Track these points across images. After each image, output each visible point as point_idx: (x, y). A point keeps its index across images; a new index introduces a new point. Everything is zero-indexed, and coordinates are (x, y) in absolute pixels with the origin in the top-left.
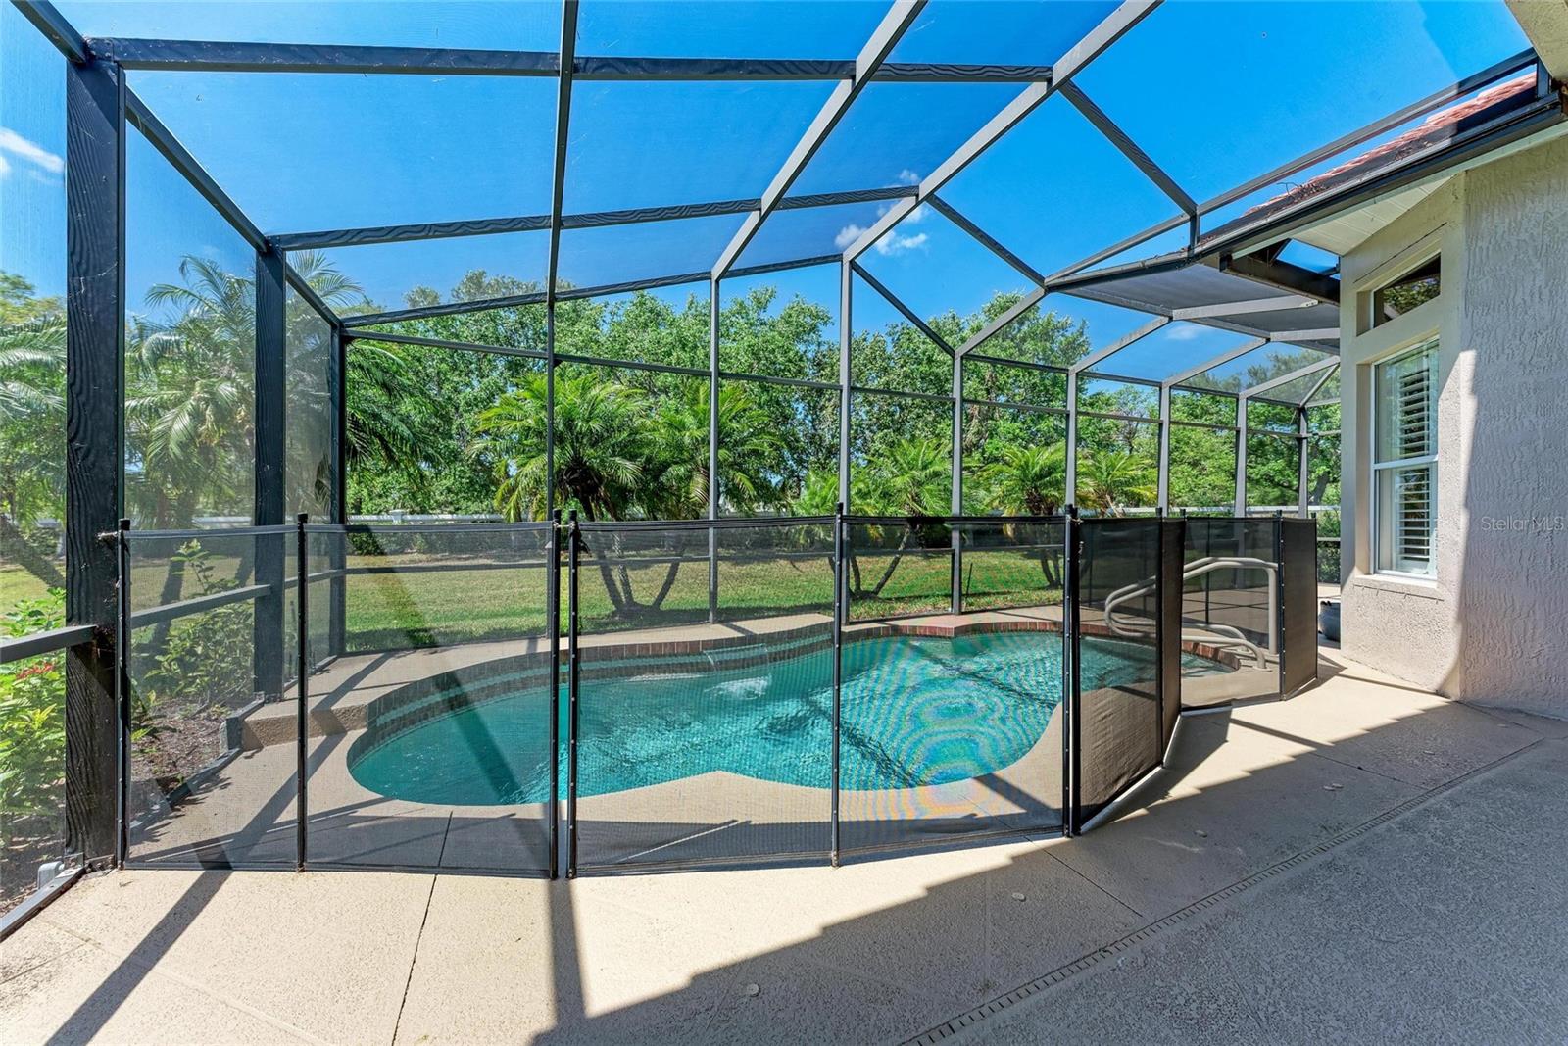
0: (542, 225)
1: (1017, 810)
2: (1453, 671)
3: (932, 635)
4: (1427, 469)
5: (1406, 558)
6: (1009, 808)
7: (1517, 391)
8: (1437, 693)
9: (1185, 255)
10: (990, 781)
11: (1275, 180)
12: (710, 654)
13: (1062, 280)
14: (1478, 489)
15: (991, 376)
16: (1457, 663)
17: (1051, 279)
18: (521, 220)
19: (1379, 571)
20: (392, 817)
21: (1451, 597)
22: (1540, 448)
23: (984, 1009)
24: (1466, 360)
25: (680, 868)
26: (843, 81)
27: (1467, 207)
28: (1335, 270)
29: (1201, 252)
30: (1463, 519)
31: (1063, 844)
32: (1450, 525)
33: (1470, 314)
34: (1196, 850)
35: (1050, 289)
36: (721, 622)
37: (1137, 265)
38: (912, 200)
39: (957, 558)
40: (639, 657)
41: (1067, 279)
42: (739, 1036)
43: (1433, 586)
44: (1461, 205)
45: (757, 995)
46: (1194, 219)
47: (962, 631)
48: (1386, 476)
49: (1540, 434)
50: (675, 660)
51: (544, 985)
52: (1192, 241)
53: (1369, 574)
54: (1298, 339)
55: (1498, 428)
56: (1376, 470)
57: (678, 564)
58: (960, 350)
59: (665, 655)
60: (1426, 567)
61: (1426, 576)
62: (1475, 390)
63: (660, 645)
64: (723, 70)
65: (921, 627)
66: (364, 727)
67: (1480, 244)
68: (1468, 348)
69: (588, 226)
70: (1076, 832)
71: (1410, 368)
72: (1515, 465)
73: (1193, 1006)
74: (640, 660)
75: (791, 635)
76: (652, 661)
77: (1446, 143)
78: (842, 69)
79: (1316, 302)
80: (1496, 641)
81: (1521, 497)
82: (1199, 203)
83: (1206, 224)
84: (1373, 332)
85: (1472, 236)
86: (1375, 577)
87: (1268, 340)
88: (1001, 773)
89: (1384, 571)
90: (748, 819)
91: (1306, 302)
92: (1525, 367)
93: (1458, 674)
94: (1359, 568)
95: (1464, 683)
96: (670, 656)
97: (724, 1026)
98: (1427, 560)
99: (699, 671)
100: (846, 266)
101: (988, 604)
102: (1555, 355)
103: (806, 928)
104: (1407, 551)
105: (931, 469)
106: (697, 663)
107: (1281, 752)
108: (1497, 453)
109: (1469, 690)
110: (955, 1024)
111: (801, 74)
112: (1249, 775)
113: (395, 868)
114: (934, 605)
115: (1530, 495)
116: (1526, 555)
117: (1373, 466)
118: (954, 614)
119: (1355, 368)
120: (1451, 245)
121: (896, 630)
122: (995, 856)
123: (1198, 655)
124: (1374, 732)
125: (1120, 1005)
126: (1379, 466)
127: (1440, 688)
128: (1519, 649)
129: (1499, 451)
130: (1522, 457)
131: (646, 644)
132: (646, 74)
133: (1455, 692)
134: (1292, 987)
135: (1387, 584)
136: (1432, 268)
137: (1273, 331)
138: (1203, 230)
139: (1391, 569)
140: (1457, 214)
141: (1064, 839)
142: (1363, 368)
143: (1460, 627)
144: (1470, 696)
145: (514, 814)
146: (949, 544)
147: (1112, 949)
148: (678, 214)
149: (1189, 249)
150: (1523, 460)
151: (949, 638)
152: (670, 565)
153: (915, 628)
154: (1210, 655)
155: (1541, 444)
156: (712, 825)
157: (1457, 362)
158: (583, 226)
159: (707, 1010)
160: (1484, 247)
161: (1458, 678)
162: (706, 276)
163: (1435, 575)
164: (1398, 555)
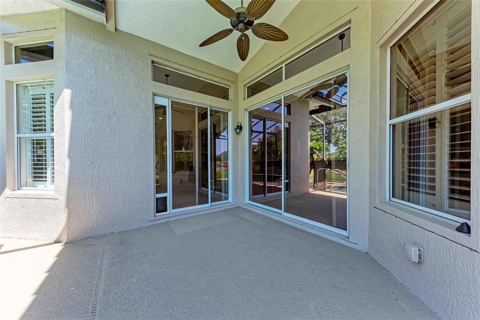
2: (63, 230)
4: (44, 140)
5: (34, 181)
7: (86, 112)
14: (73, 150)
16: (65, 227)
19: (20, 188)
21: (63, 198)
22: (94, 136)
24: (66, 95)
27: (66, 26)
30: (67, 163)
33: (68, 73)
43: (52, 193)
44: (64, 23)
49: (94, 130)
53: (15, 190)
55: (80, 125)
56: (18, 138)
60: (45, 184)
61: (45, 189)
62: (71, 107)
67: (71, 45)
68: (68, 88)
72: (86, 141)
80: (80, 212)
81: (88, 154)
85: (68, 40)
86: (19, 192)
89: (23, 188)
92: (88, 104)
93: (66, 231)
94: (9, 188)
95: (68, 234)
98: (46, 181)
102: (97, 102)
104: (35, 177)
108: (79, 135)
109: (70, 236)
115: (91, 153)
116: (90, 176)
117: (16, 135)
119: (4, 81)
126: (19, 135)
127: (59, 239)
128: (88, 213)
129: (80, 135)
130: (88, 138)
133: (65, 239)
135: (26, 195)
139: (27, 186)
140: (62, 26)
142: (9, 83)
144: (71, 238)
150: (89, 139)
155: (94, 134)
157: (63, 93)
160: (73, 47)
163: (52, 187)
164: (30, 180)
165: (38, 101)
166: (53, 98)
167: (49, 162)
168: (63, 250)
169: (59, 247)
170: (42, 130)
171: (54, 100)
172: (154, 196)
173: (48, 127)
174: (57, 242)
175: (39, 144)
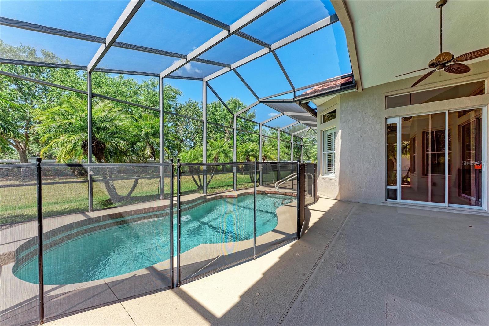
0: (102, 41)
1: (285, 236)
3: (232, 197)
4: (332, 154)
6: (283, 236)
7: (348, 139)
8: (335, 199)
9: (293, 100)
10: (274, 231)
11: (311, 87)
12: (167, 210)
13: (264, 100)
14: (342, 158)
15: (231, 122)
16: (339, 193)
17: (261, 99)
18: (92, 37)
20: (74, 291)
21: (338, 180)
22: (351, 150)
23: (307, 279)
24: (340, 132)
25: (216, 272)
26: (224, 30)
28: (316, 109)
29: (296, 100)
30: (339, 164)
31: (297, 241)
32: (337, 165)
33: (341, 123)
34: (320, 236)
35: (261, 102)
36: (165, 199)
37: (282, 100)
38: (228, 69)
39: (235, 175)
40: (139, 214)
41: (265, 100)
42: (263, 305)
43: (334, 177)
44: (340, 101)
45: (260, 295)
46: (294, 92)
47: (239, 195)
48: (325, 154)
50: (154, 213)
51: (197, 317)
52: (294, 97)
54: (305, 123)
55: (345, 146)
57: (138, 180)
58: (236, 114)
59: (149, 212)
60: (332, 174)
62: (341, 138)
63: (148, 209)
64: (195, 14)
65: (228, 195)
66: (13, 262)
67: (342, 109)
68: (340, 130)
69: (122, 47)
70: (299, 238)
71: (330, 132)
73: (338, 265)
74: (139, 215)
75: (193, 201)
76: (144, 215)
77: (339, 88)
78: (226, 27)
79: (311, 115)
82: (295, 89)
83: (297, 94)
84: (323, 124)
85: (341, 107)
86: (323, 176)
87: (299, 122)
88: (276, 228)
90: (222, 254)
91: (309, 115)
94: (321, 174)
95: (340, 196)
96: (152, 212)
97: (257, 305)
98: (332, 172)
99: (163, 216)
100: (205, 83)
101: (240, 188)
103: (258, 276)
104: (328, 170)
105: (223, 149)
106: (162, 213)
107: (321, 214)
110: (304, 284)
111: (216, 24)
112: (319, 220)
113: (99, 306)
114: (226, 189)
116: (349, 171)
117: (323, 153)
118: (235, 191)
119: (320, 131)
120: (337, 108)
121: (221, 197)
122: (287, 247)
123: (293, 196)
124: (332, 208)
125: (328, 269)
127: (336, 198)
128: (348, 189)
130: (348, 152)
131: (142, 209)
132: (171, 6)
133: (339, 198)
134: (349, 256)
135: (327, 177)
136: (334, 111)
137: (301, 120)
138: (296, 95)
139: (326, 174)
140: (339, 102)
141: (297, 240)
142: (321, 131)
143: (339, 186)
145: (136, 275)
146: (233, 171)
147: (320, 259)
148: (158, 52)
149: (294, 99)
151: (236, 198)
152: (134, 180)
153: (226, 196)
154: (295, 196)
156: (213, 259)
158: (120, 47)
159: (250, 303)
161: (339, 196)
162: (158, 75)
163: (334, 175)
164: (327, 171)
165: (330, 136)
166: (335, 134)
167: (333, 164)
168: (337, 202)
169: (336, 201)
170: (331, 149)
171: (336, 135)
172: (386, 187)
173: (333, 148)
174: (336, 199)
175: (330, 156)
